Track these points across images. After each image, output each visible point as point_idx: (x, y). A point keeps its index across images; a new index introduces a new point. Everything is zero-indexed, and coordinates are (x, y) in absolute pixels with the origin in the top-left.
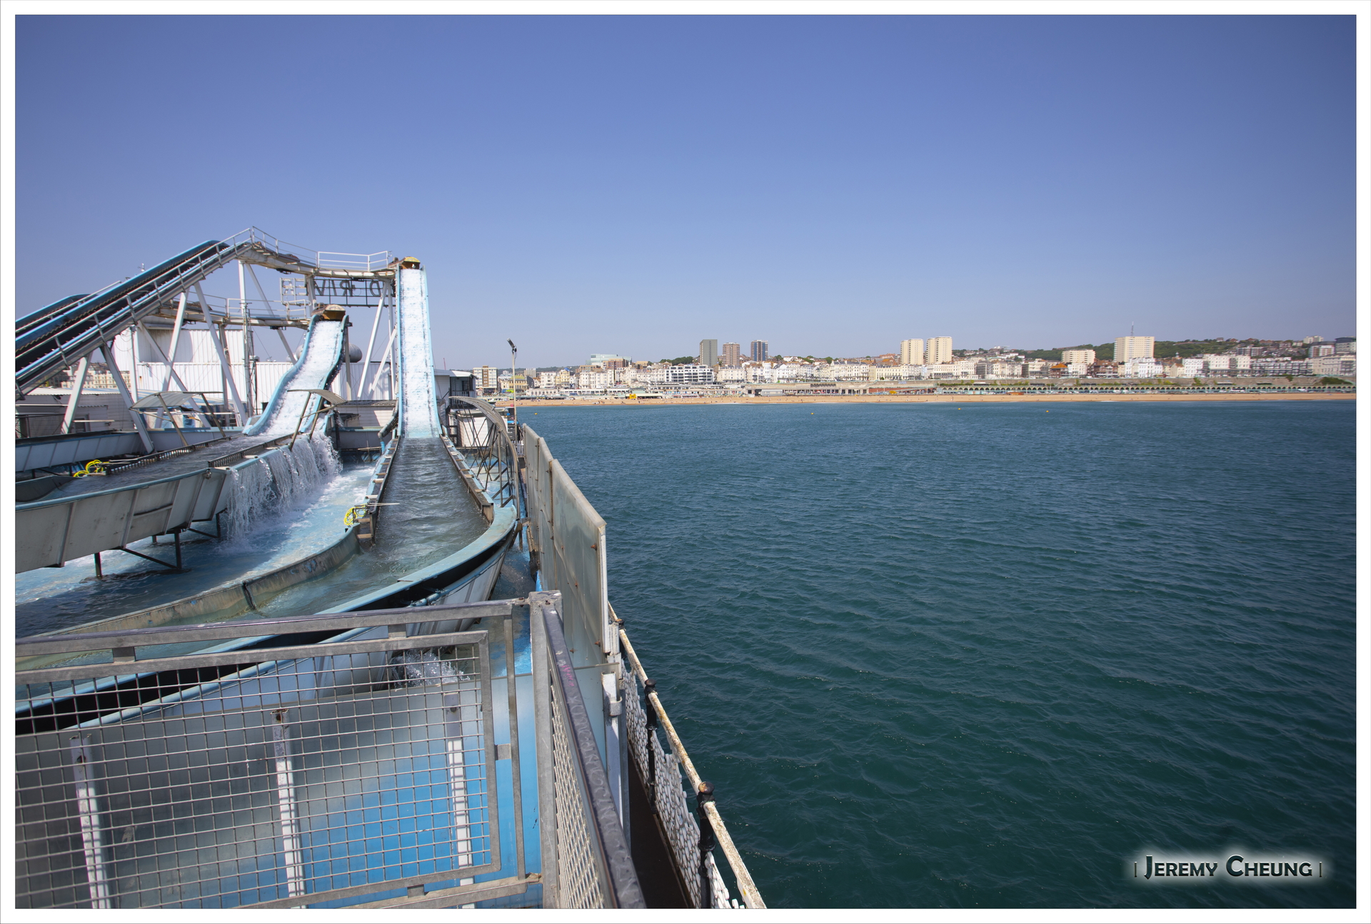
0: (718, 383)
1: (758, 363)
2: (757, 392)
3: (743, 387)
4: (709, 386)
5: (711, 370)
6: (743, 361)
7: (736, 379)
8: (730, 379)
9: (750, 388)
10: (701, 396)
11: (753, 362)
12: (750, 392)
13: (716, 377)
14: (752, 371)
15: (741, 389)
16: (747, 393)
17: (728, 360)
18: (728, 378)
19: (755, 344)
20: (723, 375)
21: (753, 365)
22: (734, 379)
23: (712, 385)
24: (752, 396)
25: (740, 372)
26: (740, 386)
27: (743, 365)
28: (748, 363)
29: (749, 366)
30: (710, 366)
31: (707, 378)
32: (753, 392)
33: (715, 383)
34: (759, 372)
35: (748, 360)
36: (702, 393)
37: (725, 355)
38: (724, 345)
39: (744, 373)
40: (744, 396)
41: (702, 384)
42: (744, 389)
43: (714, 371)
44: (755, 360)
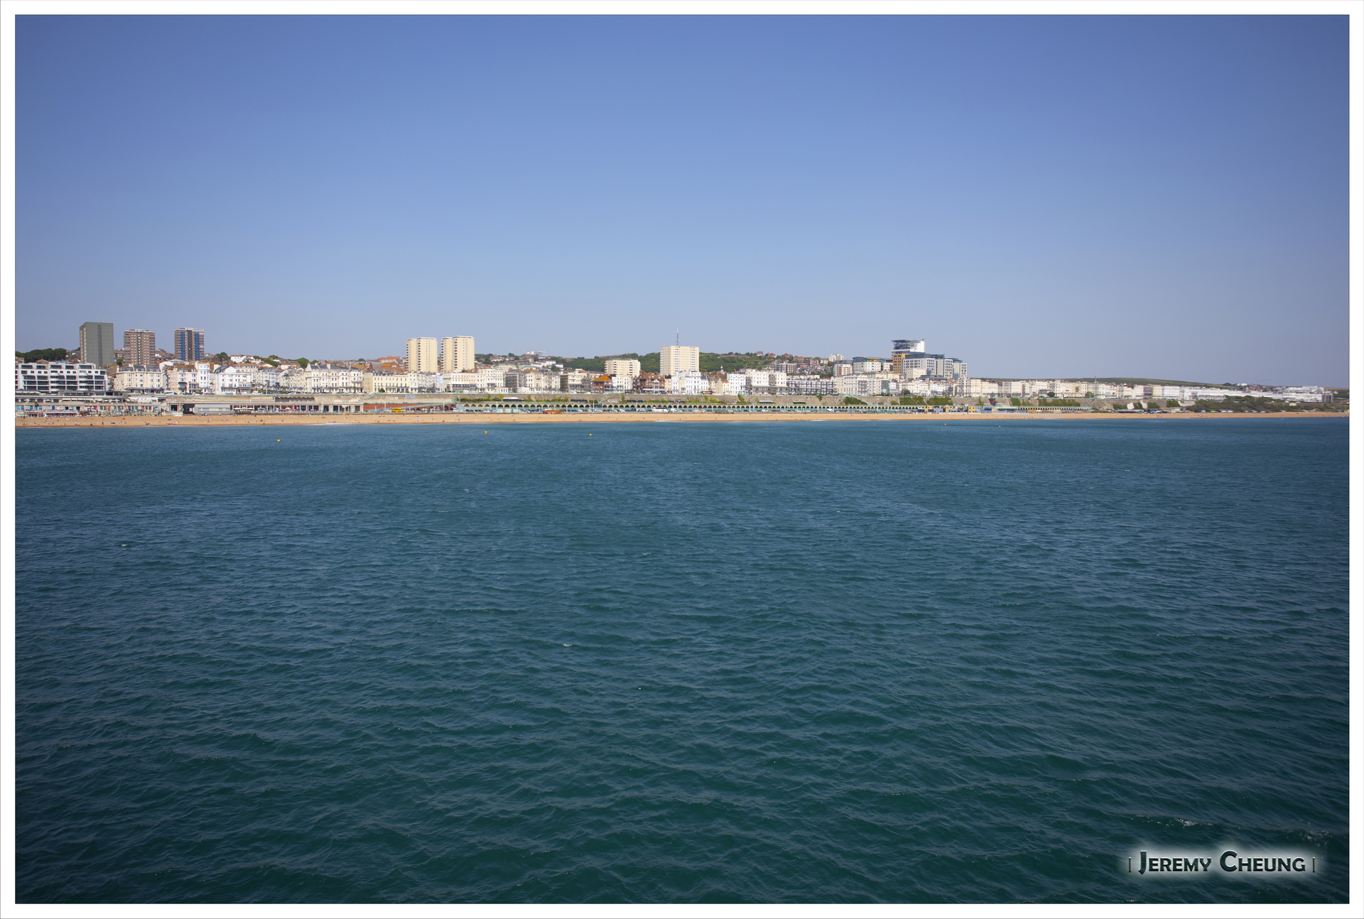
0: (117, 393)
1: (187, 363)
2: (187, 409)
3: (161, 400)
4: (100, 398)
5: (102, 373)
6: (161, 360)
7: (149, 387)
8: (139, 386)
9: (174, 402)
10: (84, 414)
11: (179, 361)
12: (174, 408)
13: (112, 384)
14: (177, 376)
15: (157, 403)
16: (169, 409)
17: (134, 357)
18: (133, 386)
19: (182, 334)
20: (125, 380)
21: (180, 367)
22: (145, 387)
23: (105, 396)
24: (178, 414)
25: (156, 377)
26: (157, 399)
27: (162, 365)
28: (170, 363)
29: (171, 368)
30: (100, 365)
31: (93, 385)
32: (179, 408)
33: (110, 393)
34: (189, 377)
35: (170, 359)
36: (86, 409)
37: (127, 349)
38: (127, 334)
39: (162, 378)
40: (164, 414)
41: (85, 394)
42: (164, 404)
43: (108, 374)
44: (183, 359)
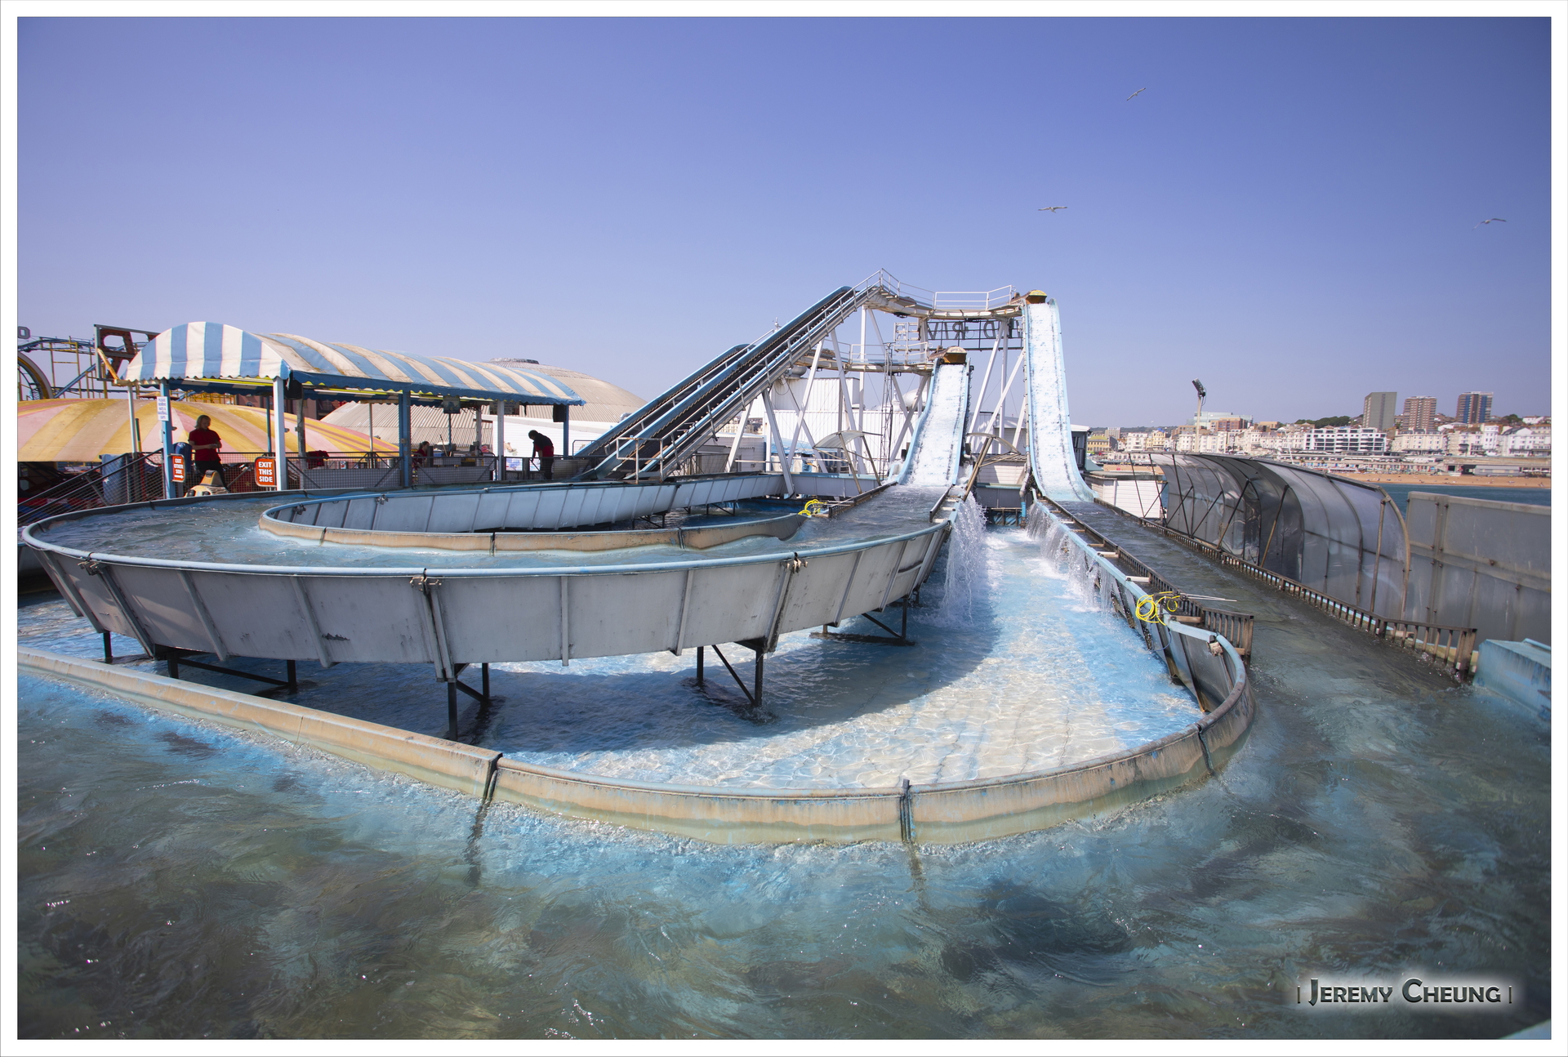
0: (1394, 454)
1: (1471, 426)
2: (1466, 470)
3: (1438, 461)
4: (1377, 458)
5: (1382, 436)
6: (1439, 424)
7: (1427, 448)
8: (1416, 448)
9: (1452, 462)
10: (1362, 471)
11: (1460, 424)
12: (1451, 468)
13: (1390, 446)
14: (1458, 438)
15: (1434, 464)
16: (1445, 469)
17: (1412, 421)
18: (1411, 448)
19: (1468, 398)
20: (1402, 442)
21: (1462, 429)
22: (1422, 448)
23: (1383, 456)
24: (1456, 474)
25: (1435, 439)
26: (1433, 459)
27: (1441, 428)
28: (1449, 426)
29: (1452, 431)
30: (1380, 429)
31: (1372, 447)
32: (1457, 469)
33: (1387, 454)
34: (1472, 439)
35: (1450, 422)
36: (1364, 467)
37: (1406, 414)
38: (1408, 400)
39: (1442, 440)
40: (1440, 473)
41: (1365, 454)
42: (1441, 464)
43: (1388, 437)
44: (1465, 421)
